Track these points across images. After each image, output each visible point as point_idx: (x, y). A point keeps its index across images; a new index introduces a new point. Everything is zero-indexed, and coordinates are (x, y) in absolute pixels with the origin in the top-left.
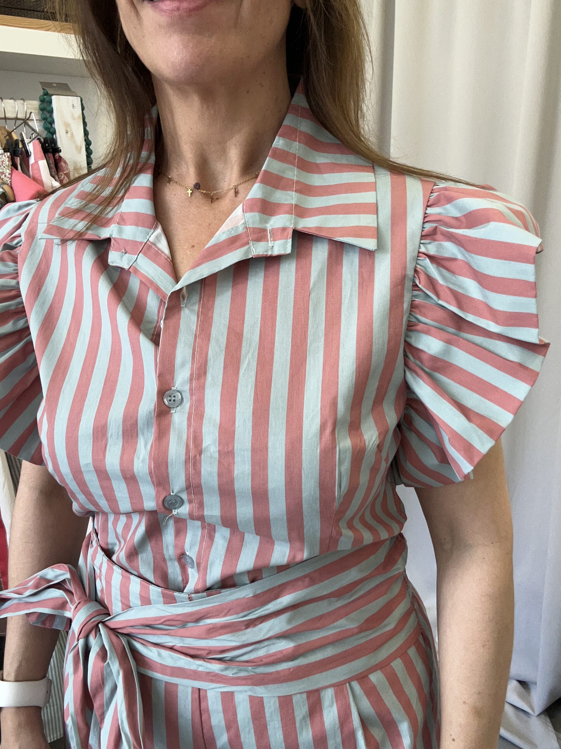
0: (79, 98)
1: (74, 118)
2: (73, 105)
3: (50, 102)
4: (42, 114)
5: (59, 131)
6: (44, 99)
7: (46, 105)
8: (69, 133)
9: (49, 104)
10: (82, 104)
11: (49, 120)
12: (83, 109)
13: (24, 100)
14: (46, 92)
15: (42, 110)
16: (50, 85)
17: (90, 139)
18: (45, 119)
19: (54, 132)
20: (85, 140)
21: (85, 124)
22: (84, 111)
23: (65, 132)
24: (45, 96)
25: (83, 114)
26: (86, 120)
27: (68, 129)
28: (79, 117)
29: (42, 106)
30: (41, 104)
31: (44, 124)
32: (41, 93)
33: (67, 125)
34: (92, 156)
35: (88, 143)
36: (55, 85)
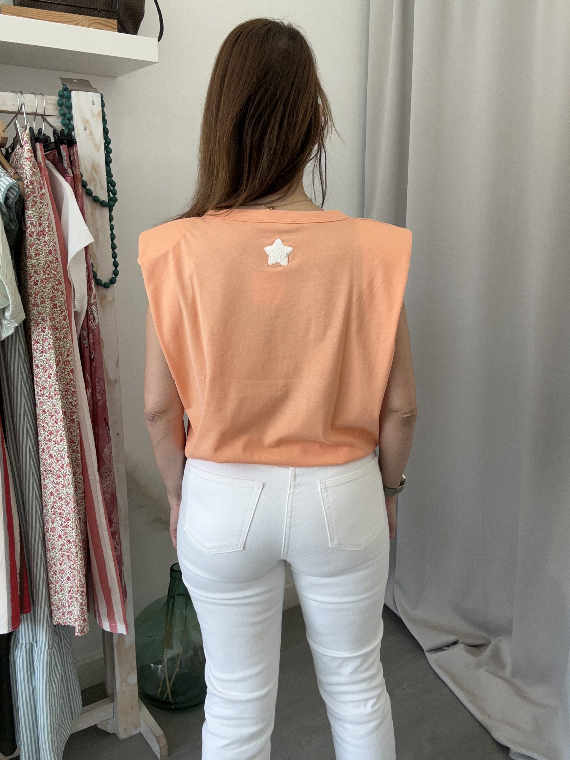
0: (100, 94)
1: (93, 115)
2: (93, 101)
3: (70, 98)
4: (60, 110)
5: (77, 127)
6: (64, 96)
7: (64, 100)
8: (88, 132)
9: (68, 99)
10: (102, 101)
11: (67, 116)
12: (103, 106)
13: (43, 95)
14: (65, 87)
15: (60, 105)
16: (71, 81)
17: (109, 137)
18: (63, 115)
19: (73, 129)
20: (105, 139)
21: (105, 121)
22: (104, 108)
23: (83, 129)
24: (64, 92)
25: (103, 111)
26: (106, 118)
27: (86, 126)
28: (98, 114)
29: (61, 102)
30: (59, 100)
31: (62, 120)
32: (61, 88)
33: (86, 122)
34: (110, 155)
35: (107, 142)
36: (75, 81)
